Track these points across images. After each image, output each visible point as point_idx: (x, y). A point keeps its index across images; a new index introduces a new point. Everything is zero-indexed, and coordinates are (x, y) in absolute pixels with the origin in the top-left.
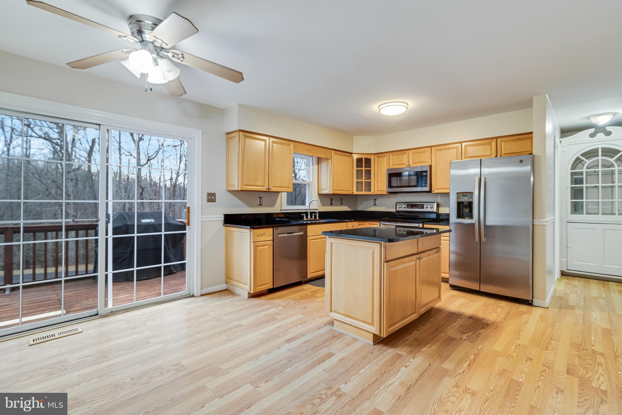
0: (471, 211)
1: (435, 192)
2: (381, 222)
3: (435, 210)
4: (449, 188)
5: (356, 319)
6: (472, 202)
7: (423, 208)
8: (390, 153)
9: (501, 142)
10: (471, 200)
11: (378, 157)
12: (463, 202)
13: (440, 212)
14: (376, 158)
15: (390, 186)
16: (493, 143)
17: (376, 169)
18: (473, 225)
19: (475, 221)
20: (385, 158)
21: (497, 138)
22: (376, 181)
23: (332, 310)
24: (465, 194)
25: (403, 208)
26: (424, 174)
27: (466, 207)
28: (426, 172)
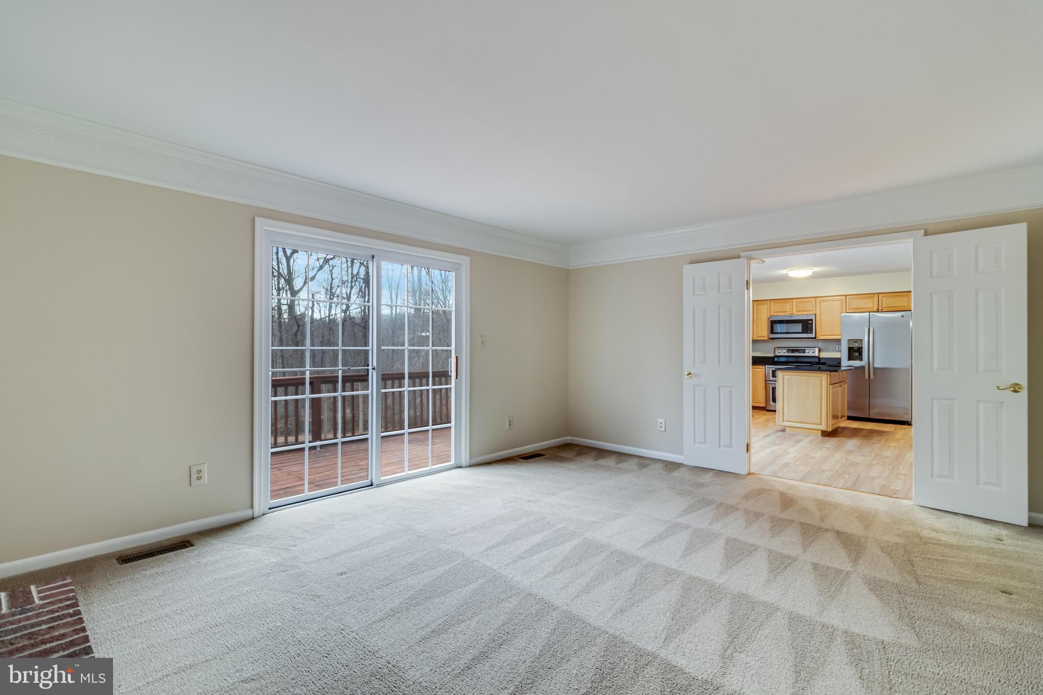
0: (861, 354)
1: (820, 338)
2: (766, 366)
3: (816, 354)
4: (841, 335)
5: (806, 423)
6: (862, 348)
7: (805, 352)
8: (772, 301)
9: (883, 297)
10: (861, 346)
11: (757, 305)
12: (853, 348)
13: (821, 357)
14: (755, 305)
15: (772, 332)
16: (875, 298)
17: (755, 315)
18: (863, 367)
19: (866, 364)
20: (766, 305)
21: (879, 294)
22: (755, 328)
23: (785, 420)
24: (855, 341)
25: (783, 353)
26: (810, 322)
27: (856, 351)
28: (812, 320)
